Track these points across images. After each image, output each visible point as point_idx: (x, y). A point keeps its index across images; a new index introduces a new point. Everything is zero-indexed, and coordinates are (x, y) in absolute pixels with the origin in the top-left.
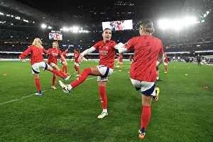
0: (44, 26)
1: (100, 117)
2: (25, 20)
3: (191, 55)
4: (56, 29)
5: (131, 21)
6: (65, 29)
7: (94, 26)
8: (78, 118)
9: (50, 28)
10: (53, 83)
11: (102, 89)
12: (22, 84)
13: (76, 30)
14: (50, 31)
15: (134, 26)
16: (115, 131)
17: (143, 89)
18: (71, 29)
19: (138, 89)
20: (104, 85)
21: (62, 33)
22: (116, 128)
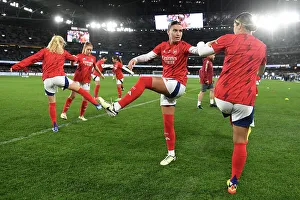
0: (58, 19)
1: (164, 163)
2: (26, 9)
3: (291, 70)
4: (80, 24)
5: (201, 15)
6: (94, 25)
7: (141, 21)
8: (128, 166)
9: (69, 22)
10: (83, 111)
11: (168, 118)
12: (27, 112)
13: (112, 26)
14: (69, 27)
15: (205, 24)
16: (190, 183)
17: (235, 118)
18: (104, 25)
19: (227, 114)
20: (171, 112)
21: (90, 31)
22: (191, 179)
